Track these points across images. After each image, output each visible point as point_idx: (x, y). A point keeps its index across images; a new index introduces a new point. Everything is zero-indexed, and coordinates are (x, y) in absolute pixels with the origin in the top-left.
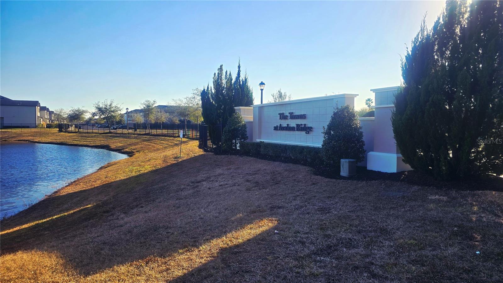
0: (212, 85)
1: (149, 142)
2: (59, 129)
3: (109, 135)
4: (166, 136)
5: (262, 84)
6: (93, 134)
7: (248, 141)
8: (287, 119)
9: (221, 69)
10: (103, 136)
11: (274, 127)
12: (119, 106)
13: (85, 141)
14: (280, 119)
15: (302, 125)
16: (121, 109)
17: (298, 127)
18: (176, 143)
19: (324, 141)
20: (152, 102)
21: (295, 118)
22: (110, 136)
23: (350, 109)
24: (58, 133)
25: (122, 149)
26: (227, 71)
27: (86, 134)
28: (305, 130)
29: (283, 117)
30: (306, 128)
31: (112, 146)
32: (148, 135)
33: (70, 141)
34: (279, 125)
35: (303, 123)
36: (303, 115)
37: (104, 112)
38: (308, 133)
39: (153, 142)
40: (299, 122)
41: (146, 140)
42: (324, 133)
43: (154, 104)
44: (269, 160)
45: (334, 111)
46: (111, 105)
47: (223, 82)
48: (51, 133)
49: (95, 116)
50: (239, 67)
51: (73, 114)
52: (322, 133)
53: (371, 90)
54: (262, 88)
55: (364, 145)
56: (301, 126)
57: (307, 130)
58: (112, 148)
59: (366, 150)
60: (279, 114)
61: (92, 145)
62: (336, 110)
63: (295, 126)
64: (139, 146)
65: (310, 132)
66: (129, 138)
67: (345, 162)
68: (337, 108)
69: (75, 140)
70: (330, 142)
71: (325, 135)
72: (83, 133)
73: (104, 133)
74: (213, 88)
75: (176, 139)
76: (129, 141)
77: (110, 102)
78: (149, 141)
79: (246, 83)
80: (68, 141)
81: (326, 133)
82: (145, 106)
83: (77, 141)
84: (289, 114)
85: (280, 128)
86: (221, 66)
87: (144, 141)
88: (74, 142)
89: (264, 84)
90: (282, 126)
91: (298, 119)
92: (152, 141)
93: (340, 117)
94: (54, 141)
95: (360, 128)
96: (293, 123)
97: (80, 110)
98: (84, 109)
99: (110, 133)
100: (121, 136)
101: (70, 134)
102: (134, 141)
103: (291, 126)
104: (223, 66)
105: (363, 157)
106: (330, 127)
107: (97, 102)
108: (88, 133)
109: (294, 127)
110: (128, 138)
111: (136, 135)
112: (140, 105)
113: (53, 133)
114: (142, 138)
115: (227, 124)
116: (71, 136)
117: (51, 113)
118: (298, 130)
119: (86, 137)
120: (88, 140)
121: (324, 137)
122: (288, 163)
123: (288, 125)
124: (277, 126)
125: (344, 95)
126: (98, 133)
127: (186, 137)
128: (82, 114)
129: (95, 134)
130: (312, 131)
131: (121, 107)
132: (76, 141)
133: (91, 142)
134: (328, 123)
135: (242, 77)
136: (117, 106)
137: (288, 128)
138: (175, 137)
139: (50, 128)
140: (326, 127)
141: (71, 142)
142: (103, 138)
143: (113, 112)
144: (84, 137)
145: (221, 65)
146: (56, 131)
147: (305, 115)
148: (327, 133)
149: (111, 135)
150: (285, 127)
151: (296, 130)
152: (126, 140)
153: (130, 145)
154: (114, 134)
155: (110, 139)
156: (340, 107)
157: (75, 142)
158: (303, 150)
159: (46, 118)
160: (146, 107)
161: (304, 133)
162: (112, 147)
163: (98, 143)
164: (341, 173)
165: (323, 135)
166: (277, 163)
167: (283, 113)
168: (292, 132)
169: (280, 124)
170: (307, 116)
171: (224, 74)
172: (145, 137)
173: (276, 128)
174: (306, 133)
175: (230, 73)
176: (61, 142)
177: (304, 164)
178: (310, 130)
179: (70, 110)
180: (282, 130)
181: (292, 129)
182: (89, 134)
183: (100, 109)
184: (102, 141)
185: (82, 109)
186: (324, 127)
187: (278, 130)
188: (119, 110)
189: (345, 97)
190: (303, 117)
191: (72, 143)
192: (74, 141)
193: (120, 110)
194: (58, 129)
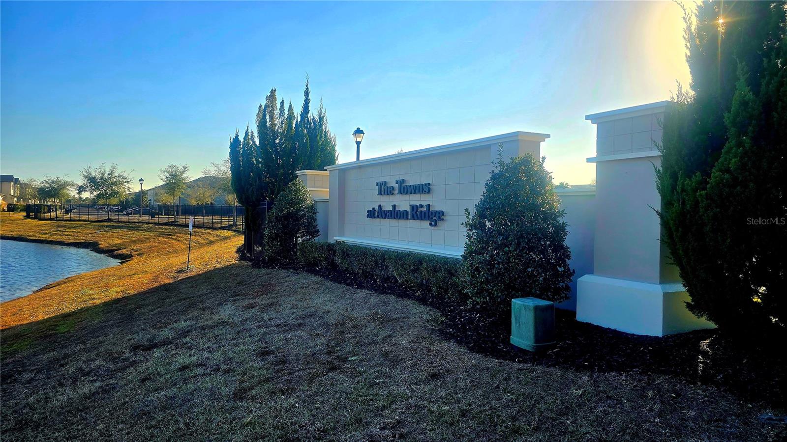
0: (254, 129)
1: (169, 238)
2: (27, 213)
3: (106, 224)
4: (200, 228)
5: (359, 132)
6: (79, 222)
7: (316, 240)
8: (393, 194)
9: (272, 97)
10: (94, 226)
11: (368, 211)
12: (125, 175)
13: (60, 235)
14: (380, 194)
15: (422, 206)
16: (129, 180)
17: (415, 210)
18: (212, 239)
19: (468, 246)
20: (181, 168)
21: (409, 191)
22: (107, 226)
23: (534, 163)
24: (22, 220)
25: (116, 250)
26: (283, 101)
27: (68, 222)
28: (429, 218)
29: (385, 189)
30: (430, 214)
31: (102, 244)
32: (172, 225)
33: (34, 234)
34: (377, 208)
35: (424, 203)
36: (426, 185)
37: (100, 186)
38: (434, 224)
39: (174, 237)
40: (417, 200)
41: (163, 234)
42: (466, 226)
43: (184, 171)
44: (348, 284)
45: (493, 171)
46: (112, 172)
47: (276, 122)
48: (11, 220)
49: (82, 191)
50: (307, 93)
51: (48, 188)
52: (463, 224)
53: (587, 118)
54: (359, 140)
55: (568, 257)
56: (421, 209)
57: (433, 217)
58: (99, 248)
59: (574, 270)
60: (377, 185)
61: (70, 241)
62: (499, 168)
63: (409, 209)
64: (148, 244)
65: (439, 223)
66: (138, 229)
67: (526, 307)
68: (501, 164)
69: (44, 232)
70: (483, 248)
71: (471, 230)
72: (63, 220)
73: (98, 221)
74: (256, 134)
75: (216, 232)
76: (136, 235)
77: (111, 168)
78: (170, 235)
79: (321, 126)
80: (30, 234)
81: (472, 226)
82: (167, 175)
83: (47, 234)
84: (396, 183)
85: (378, 213)
86: (273, 92)
87: (162, 235)
88: (40, 236)
89: (362, 132)
90: (383, 209)
91: (415, 193)
92: (174, 235)
93: (508, 184)
94: (8, 234)
95: (561, 214)
96: (405, 203)
97: (60, 181)
98: (68, 179)
99: (109, 220)
100: (127, 226)
101: (41, 222)
102: (144, 235)
103: (401, 210)
104: (276, 92)
105: (567, 288)
106: (483, 212)
107: (86, 168)
108: (70, 220)
109: (406, 211)
110: (136, 230)
111: (150, 225)
112: (160, 173)
113: (15, 220)
114: (160, 230)
115: (275, 205)
116: (41, 226)
117: (24, 186)
118: (413, 218)
119: (65, 227)
120: (65, 233)
121: (468, 236)
122: (387, 293)
123: (394, 206)
124: (374, 208)
125: (516, 134)
126: (88, 221)
127: (233, 229)
128: (64, 187)
129: (82, 223)
130: (443, 219)
131: (130, 177)
132: (44, 234)
133: (71, 236)
134: (477, 202)
135: (313, 113)
136: (122, 174)
137: (395, 214)
138: (215, 229)
139: (13, 211)
140: (473, 211)
141: (35, 236)
142: (94, 229)
143: (115, 184)
144: (62, 227)
145: (272, 90)
146: (20, 217)
147: (429, 184)
148: (476, 225)
149: (109, 224)
150: (388, 211)
151: (410, 218)
152: (131, 234)
153: (134, 242)
154: (115, 222)
155: (104, 231)
156: (507, 161)
157: (43, 237)
158: (421, 264)
159: (12, 194)
160: (170, 177)
161: (426, 224)
162: (101, 246)
163: (81, 239)
164: (511, 337)
165: (465, 230)
166: (363, 293)
167: (385, 182)
168: (403, 222)
169: (380, 206)
170: (434, 187)
171: (278, 106)
172: (166, 229)
173: (371, 214)
174: (431, 224)
175: (291, 106)
176: (19, 235)
177: (423, 301)
178: (439, 218)
179: (42, 181)
180: (382, 218)
181: (402, 215)
182: (72, 222)
183: (92, 180)
184: (90, 235)
185: (63, 178)
186: (467, 210)
187: (375, 218)
188: (126, 182)
189: (519, 140)
190: (424, 189)
191: (37, 238)
192: (41, 233)
193: (128, 182)
194: (25, 214)
